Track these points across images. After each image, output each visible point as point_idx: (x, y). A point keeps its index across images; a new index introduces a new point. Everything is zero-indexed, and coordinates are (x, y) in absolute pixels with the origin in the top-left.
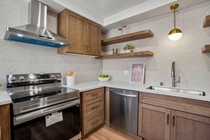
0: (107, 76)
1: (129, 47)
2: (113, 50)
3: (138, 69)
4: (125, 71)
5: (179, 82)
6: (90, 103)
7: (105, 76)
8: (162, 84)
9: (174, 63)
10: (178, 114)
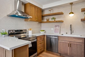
0: (44, 31)
1: (54, 18)
2: (47, 19)
3: (57, 28)
4: (52, 28)
5: (73, 32)
6: (39, 41)
7: (43, 31)
8: (67, 33)
9: (71, 25)
10: (72, 43)
